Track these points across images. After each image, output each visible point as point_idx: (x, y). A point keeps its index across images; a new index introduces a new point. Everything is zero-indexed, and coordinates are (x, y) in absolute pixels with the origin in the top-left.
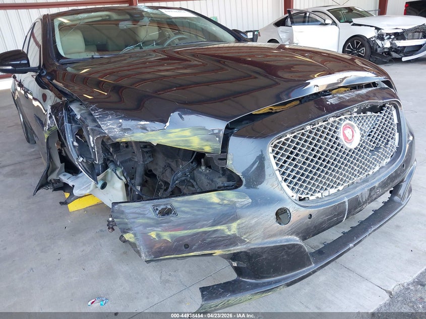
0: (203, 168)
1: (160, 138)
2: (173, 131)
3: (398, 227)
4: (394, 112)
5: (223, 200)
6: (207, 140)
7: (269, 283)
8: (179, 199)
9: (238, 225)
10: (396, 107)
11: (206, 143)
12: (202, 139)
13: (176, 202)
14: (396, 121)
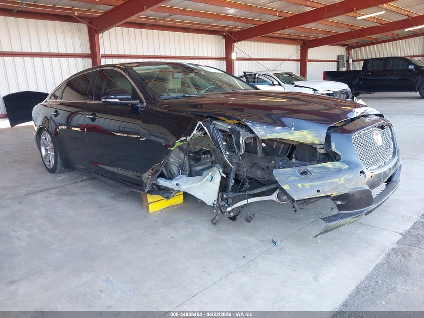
0: (294, 160)
1: (289, 136)
2: (296, 132)
3: (388, 206)
4: (390, 130)
5: (334, 166)
6: (317, 137)
7: (358, 213)
8: (311, 166)
9: (344, 178)
10: (390, 128)
11: (315, 139)
12: (314, 136)
13: (310, 168)
14: (391, 136)
